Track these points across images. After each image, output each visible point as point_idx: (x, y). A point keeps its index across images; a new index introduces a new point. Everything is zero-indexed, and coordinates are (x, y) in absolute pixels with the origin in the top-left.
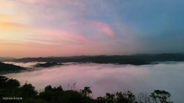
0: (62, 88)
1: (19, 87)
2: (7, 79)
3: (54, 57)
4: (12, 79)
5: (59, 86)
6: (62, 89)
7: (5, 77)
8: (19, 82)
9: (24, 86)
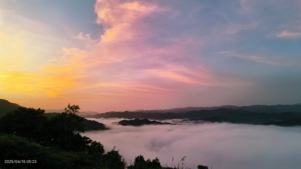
0: (160, 161)
1: (104, 154)
2: (91, 140)
3: (145, 110)
4: (95, 141)
5: (155, 159)
6: (160, 163)
7: (88, 138)
8: (103, 147)
9: (108, 152)
